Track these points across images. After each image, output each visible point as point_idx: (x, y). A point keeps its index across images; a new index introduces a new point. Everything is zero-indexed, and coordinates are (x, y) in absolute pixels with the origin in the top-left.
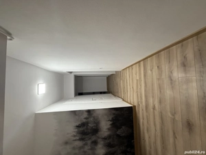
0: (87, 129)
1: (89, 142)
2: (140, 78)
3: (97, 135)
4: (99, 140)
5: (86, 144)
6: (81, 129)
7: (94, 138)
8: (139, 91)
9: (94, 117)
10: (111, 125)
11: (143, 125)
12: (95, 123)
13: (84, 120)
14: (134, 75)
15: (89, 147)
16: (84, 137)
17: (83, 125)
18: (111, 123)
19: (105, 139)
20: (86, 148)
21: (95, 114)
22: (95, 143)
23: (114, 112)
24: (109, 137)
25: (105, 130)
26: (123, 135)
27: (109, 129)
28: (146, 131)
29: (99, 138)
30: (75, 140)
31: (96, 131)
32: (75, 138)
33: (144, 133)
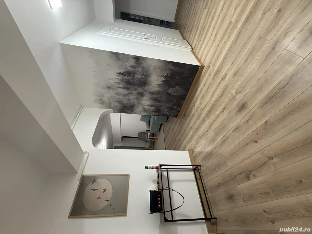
0: (133, 79)
1: (135, 92)
2: (237, 21)
3: (145, 88)
4: (145, 93)
5: (131, 94)
6: (126, 78)
7: (140, 90)
8: (221, 45)
9: (143, 68)
10: (163, 81)
11: (201, 91)
12: (143, 74)
13: (130, 69)
14: (232, 9)
15: (135, 97)
16: (128, 86)
17: (128, 73)
18: (164, 79)
19: (152, 93)
20: (131, 97)
21: (144, 64)
22: (141, 94)
23: (171, 67)
24: (158, 93)
25: (154, 85)
26: (174, 94)
27: (159, 85)
28: (200, 98)
29: (146, 91)
30: (119, 87)
31: (144, 83)
32: (118, 85)
33: (197, 98)
